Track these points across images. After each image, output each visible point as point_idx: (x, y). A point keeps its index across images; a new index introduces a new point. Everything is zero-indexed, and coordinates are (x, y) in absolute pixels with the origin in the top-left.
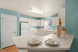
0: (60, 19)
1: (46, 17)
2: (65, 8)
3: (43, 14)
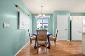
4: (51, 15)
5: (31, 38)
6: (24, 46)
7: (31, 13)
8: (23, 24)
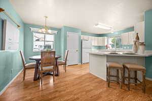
0: (137, 34)
1: (112, 32)
2: (144, 22)
3: (109, 29)
4: (59, 30)
5: (26, 65)
6: (11, 82)
7: (22, 21)
8: (10, 41)
